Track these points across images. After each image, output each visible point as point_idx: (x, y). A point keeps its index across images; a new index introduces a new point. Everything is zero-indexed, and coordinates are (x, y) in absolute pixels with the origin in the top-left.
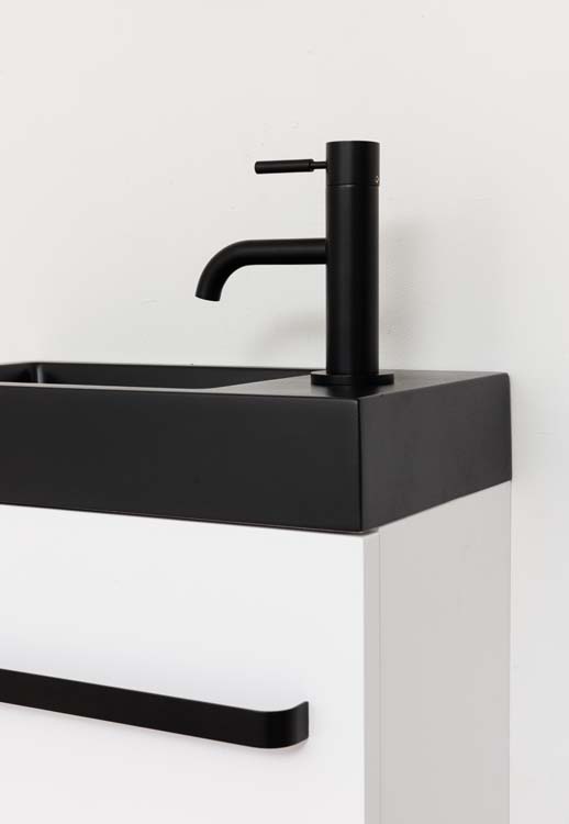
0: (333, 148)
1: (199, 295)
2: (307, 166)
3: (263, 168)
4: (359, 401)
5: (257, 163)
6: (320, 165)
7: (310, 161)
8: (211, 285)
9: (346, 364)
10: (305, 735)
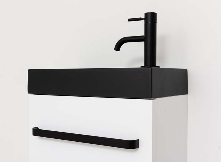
0: (146, 14)
1: (115, 50)
2: (140, 19)
3: (130, 20)
4: (151, 68)
5: (129, 19)
6: (143, 19)
7: (141, 18)
8: (118, 47)
9: (149, 63)
10: (138, 147)
